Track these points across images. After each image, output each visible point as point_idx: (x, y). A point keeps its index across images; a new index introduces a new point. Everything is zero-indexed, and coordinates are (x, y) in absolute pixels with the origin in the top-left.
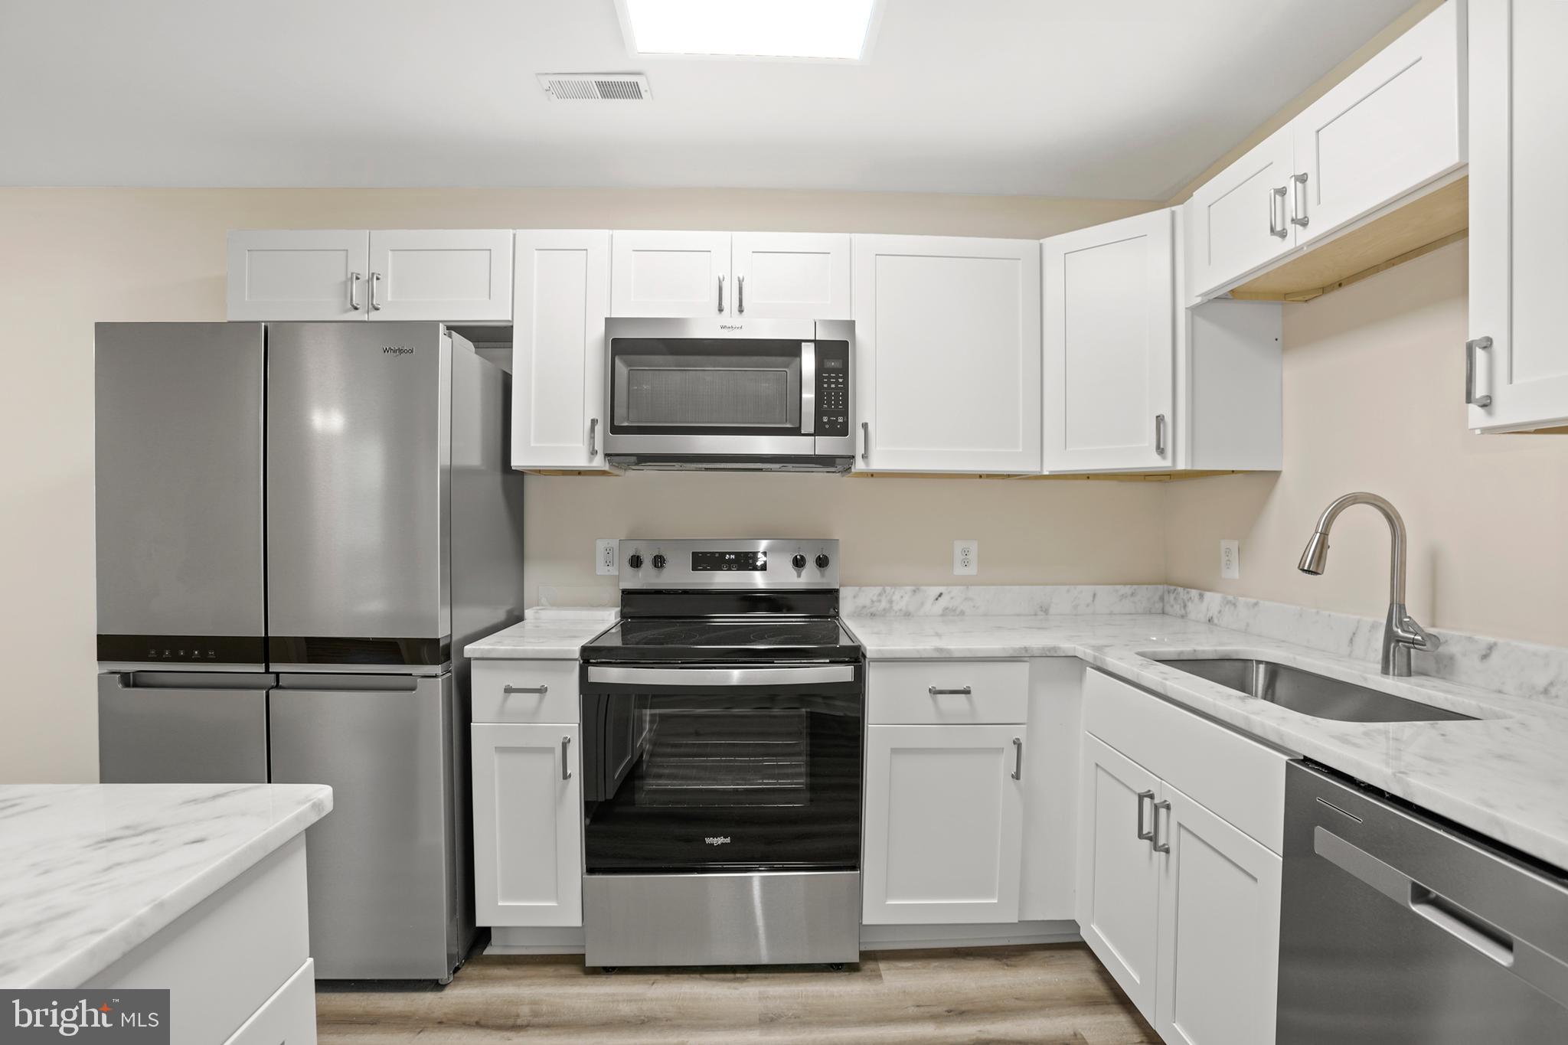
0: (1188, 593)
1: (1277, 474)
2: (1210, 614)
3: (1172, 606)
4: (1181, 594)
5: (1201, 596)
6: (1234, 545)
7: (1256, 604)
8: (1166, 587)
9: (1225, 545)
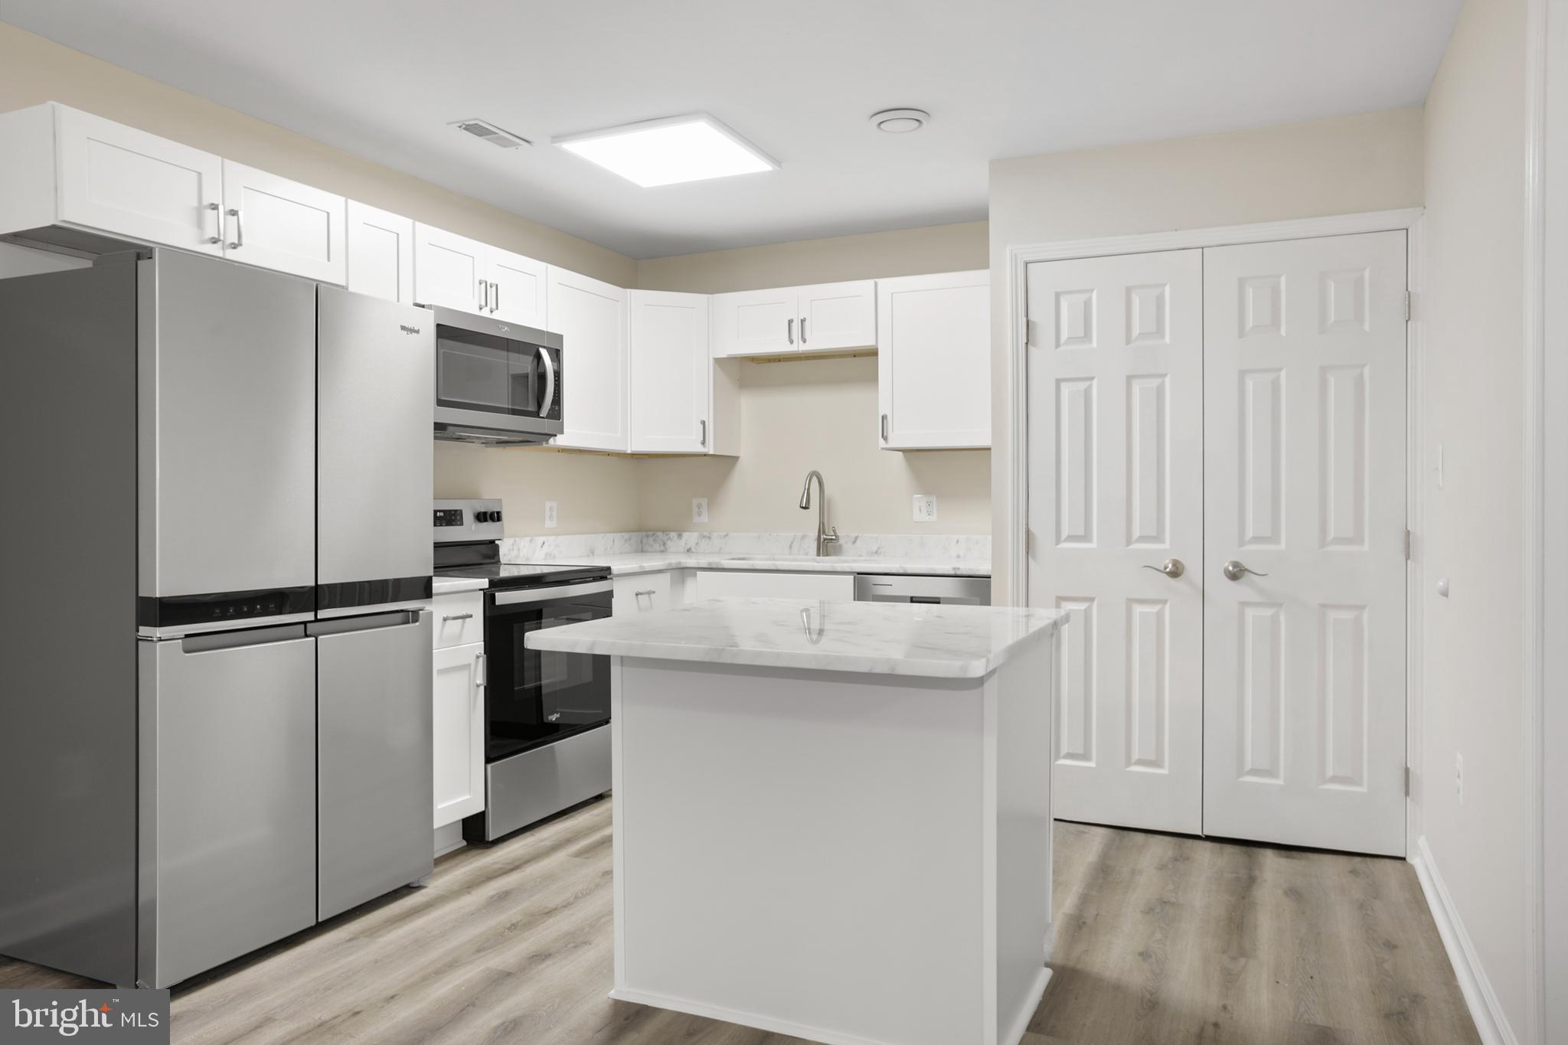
0: (667, 535)
1: (736, 458)
2: (688, 547)
3: (652, 546)
4: (661, 537)
5: (680, 536)
6: (704, 502)
7: (727, 535)
8: (644, 533)
9: (695, 502)
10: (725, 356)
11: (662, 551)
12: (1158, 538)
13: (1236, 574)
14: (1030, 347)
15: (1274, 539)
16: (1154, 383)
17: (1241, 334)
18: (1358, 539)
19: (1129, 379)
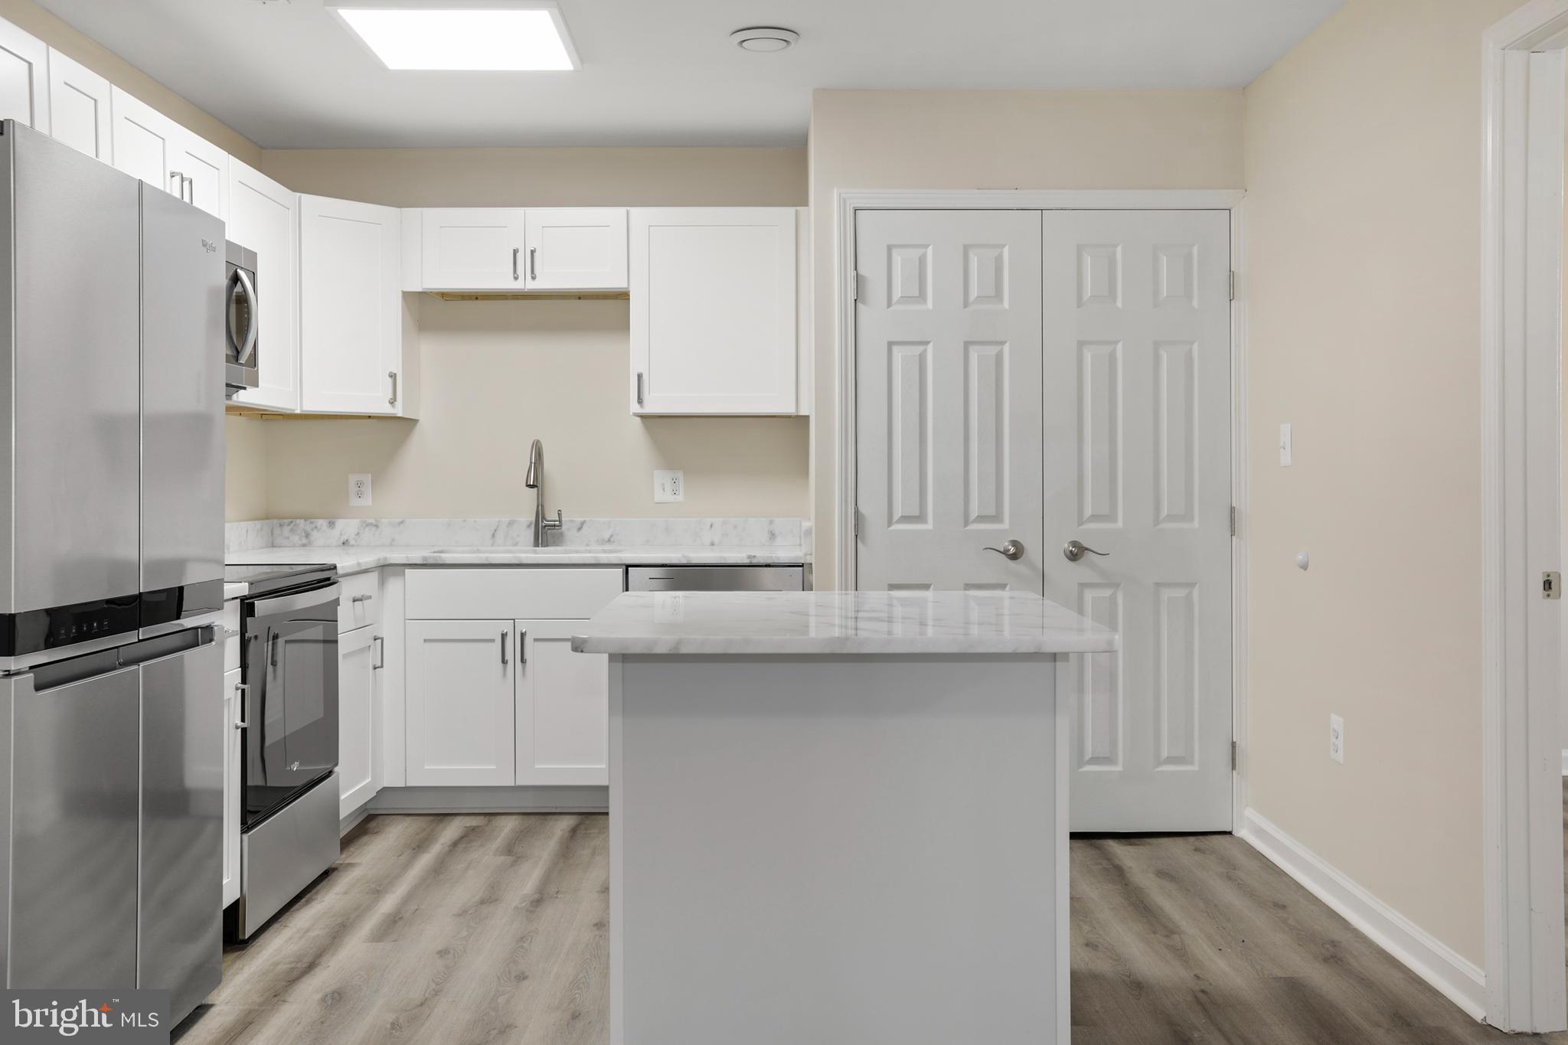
0: (311, 523)
1: (414, 420)
2: (344, 538)
4: (302, 526)
5: (332, 524)
6: (368, 479)
7: (402, 522)
8: (275, 521)
9: (353, 479)
10: (420, 290)
11: (304, 545)
12: (997, 518)
13: (1076, 553)
14: (860, 305)
15: (1111, 517)
16: (992, 350)
17: (1080, 303)
18: (1188, 517)
19: (967, 345)
